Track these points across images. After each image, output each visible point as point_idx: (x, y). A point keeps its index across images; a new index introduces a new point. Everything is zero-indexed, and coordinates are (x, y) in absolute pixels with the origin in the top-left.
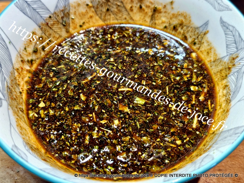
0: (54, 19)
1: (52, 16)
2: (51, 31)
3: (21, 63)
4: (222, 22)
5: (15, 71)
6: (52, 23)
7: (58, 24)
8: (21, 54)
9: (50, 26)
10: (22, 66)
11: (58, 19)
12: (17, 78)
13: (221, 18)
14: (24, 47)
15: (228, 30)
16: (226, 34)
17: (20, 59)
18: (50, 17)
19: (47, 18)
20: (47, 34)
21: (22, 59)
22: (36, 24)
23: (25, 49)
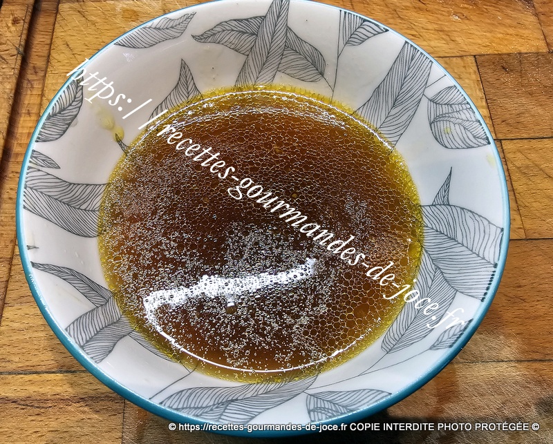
4: (201, 38)
13: (193, 37)
15: (217, 36)
16: (218, 43)
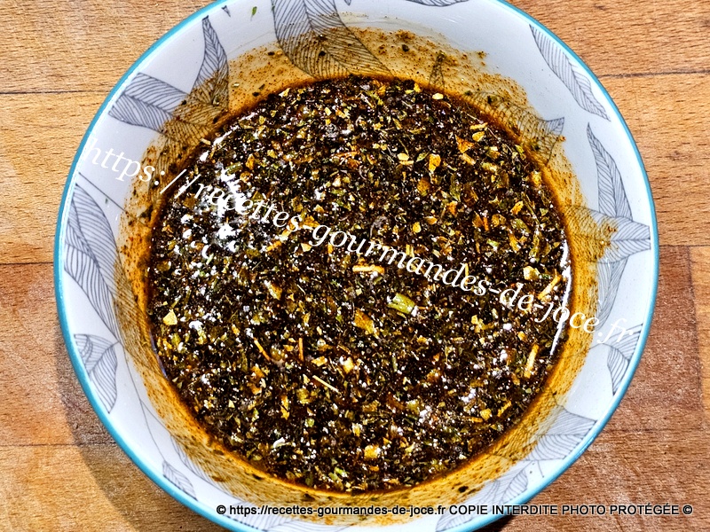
0: (191, 104)
1: (187, 100)
2: (186, 128)
3: (129, 228)
5: (122, 255)
6: (189, 110)
7: (202, 107)
8: (127, 209)
9: (184, 119)
10: (131, 236)
11: (201, 99)
12: (127, 268)
14: (133, 191)
17: (127, 222)
18: (184, 103)
19: (178, 108)
20: (178, 137)
21: (130, 219)
22: (155, 130)
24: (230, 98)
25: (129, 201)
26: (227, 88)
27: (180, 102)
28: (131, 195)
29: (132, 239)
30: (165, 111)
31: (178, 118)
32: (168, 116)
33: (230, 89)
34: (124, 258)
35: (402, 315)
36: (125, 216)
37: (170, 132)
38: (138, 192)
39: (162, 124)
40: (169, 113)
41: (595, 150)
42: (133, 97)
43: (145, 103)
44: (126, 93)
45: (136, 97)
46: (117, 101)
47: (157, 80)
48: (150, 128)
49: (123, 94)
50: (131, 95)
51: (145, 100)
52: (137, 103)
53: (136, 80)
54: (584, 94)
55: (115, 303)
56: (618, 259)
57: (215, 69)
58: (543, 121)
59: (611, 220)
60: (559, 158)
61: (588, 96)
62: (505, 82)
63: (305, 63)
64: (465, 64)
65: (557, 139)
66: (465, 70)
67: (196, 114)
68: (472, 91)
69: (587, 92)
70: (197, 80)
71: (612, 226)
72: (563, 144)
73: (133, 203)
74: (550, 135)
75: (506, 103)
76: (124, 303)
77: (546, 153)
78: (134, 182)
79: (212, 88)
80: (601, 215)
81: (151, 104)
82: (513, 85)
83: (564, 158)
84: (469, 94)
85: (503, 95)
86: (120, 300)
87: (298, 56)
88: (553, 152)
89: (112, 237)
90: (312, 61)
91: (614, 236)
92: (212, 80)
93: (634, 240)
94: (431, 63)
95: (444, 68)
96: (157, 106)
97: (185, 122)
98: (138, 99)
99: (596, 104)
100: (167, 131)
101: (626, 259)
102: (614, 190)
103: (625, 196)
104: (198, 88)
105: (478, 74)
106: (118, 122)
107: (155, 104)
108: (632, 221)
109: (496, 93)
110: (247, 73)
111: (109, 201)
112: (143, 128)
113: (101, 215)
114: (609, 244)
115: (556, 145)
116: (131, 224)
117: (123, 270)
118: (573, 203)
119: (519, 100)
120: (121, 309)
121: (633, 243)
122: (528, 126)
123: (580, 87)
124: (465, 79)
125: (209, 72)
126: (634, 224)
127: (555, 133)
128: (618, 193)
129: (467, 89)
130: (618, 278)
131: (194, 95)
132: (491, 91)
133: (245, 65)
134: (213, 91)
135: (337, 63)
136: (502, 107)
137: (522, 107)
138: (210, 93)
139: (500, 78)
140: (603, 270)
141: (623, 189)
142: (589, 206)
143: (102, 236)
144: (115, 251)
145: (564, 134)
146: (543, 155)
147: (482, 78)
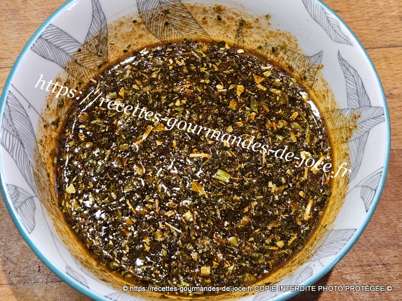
0: (84, 52)
1: (82, 48)
2: (81, 69)
3: (44, 129)
4: (341, 59)
5: (39, 145)
6: (82, 57)
7: (91, 56)
8: (43, 116)
9: (79, 63)
10: (45, 135)
11: (90, 50)
12: (42, 154)
13: (339, 52)
14: (47, 105)
15: (348, 73)
16: (345, 77)
17: (42, 124)
18: (80, 50)
19: (75, 53)
20: (76, 75)
21: (45, 123)
22: (61, 66)
23: (48, 106)
24: (109, 52)
25: (44, 111)
26: (106, 44)
27: (76, 49)
28: (46, 107)
29: (46, 137)
30: (67, 54)
31: (76, 61)
32: (69, 58)
33: (109, 46)
34: (41, 148)
35: (222, 183)
36: (41, 120)
37: (71, 70)
38: (50, 106)
39: (65, 63)
40: (70, 56)
41: (344, 68)
42: (46, 40)
43: (55, 45)
44: (42, 37)
45: (49, 40)
46: (36, 41)
47: (62, 31)
48: (57, 63)
49: (40, 37)
50: (46, 38)
51: (55, 43)
52: (49, 44)
53: (49, 29)
54: (335, 31)
55: (34, 173)
56: (362, 134)
57: (99, 29)
58: (308, 57)
59: (356, 111)
60: (319, 81)
61: (338, 32)
62: (284, 34)
63: (156, 30)
64: (257, 25)
65: (318, 68)
66: (257, 31)
67: (88, 60)
68: (262, 45)
69: (336, 29)
70: (88, 35)
71: (357, 115)
72: (322, 71)
73: (46, 113)
74: (313, 67)
75: (284, 50)
76: (40, 175)
77: (311, 80)
78: (48, 98)
79: (97, 43)
80: (350, 110)
81: (59, 47)
82: (288, 35)
83: (323, 80)
84: (260, 48)
85: (282, 44)
86: (38, 173)
87: (152, 25)
88: (316, 78)
89: (32, 131)
90: (161, 29)
91: (359, 120)
92: (97, 36)
93: (373, 118)
94: (235, 28)
95: (244, 30)
96: (62, 49)
97: (80, 64)
98: (50, 42)
99: (343, 36)
100: (68, 69)
101: (368, 132)
102: (357, 91)
103: (365, 92)
104: (89, 41)
105: (266, 32)
106: (37, 55)
107: (61, 47)
108: (371, 107)
109: (277, 44)
110: (119, 35)
111: (31, 107)
112: (53, 63)
113: (25, 115)
114: (356, 127)
115: (317, 73)
116: (45, 126)
117: (40, 155)
118: (330, 109)
119: (292, 46)
120: (38, 178)
121: (373, 120)
122: (298, 64)
123: (332, 27)
124: (257, 37)
125: (95, 31)
126: (372, 108)
127: (316, 64)
128: (361, 92)
129: (258, 45)
130: (363, 145)
131: (85, 46)
132: (274, 43)
133: (118, 29)
134: (98, 45)
135: (176, 31)
136: (281, 54)
137: (295, 50)
138: (96, 46)
139: (280, 32)
140: (353, 145)
141: (364, 88)
142: (341, 107)
143: (26, 128)
144: (35, 141)
145: (322, 63)
146: (309, 82)
147: (268, 34)
